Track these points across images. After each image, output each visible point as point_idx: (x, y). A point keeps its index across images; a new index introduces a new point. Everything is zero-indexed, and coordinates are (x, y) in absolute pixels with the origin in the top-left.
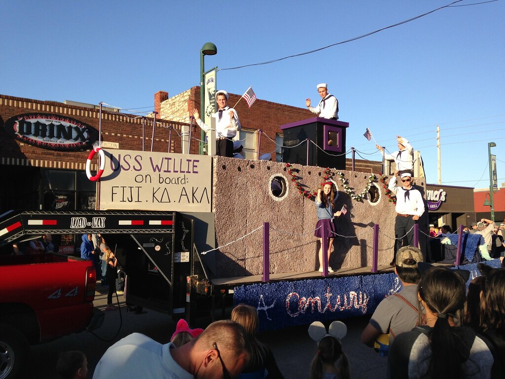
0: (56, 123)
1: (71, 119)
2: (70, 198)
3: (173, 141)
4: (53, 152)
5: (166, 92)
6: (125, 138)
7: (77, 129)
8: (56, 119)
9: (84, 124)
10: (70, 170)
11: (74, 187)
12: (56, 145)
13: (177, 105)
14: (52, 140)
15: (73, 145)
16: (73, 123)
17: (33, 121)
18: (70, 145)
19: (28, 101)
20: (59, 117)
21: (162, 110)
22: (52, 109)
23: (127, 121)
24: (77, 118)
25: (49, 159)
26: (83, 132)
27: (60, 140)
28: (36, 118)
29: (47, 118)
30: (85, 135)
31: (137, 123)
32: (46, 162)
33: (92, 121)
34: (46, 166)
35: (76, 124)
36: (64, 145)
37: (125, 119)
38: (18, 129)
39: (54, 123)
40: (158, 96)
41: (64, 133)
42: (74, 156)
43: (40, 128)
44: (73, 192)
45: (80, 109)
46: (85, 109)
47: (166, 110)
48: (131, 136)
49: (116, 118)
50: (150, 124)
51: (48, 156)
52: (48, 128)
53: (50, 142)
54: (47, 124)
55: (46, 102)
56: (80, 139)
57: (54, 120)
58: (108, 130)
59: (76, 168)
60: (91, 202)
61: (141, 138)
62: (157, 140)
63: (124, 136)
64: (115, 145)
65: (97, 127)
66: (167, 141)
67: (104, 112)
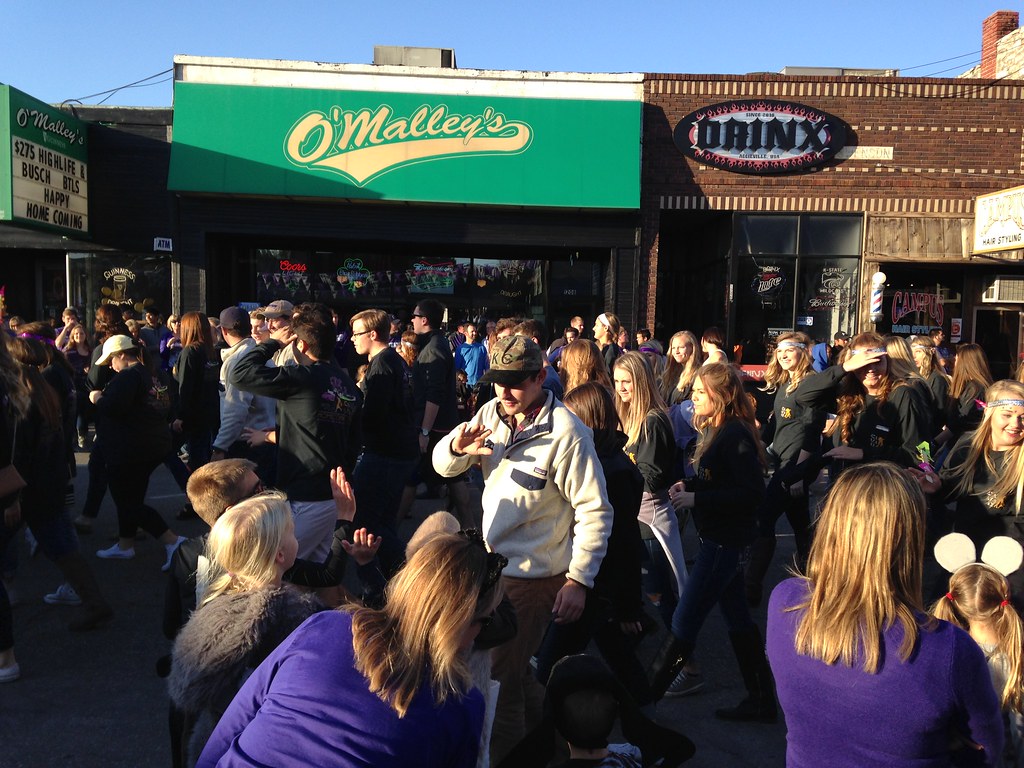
0: (765, 117)
1: (794, 106)
2: (786, 272)
4: (758, 178)
5: (1014, 10)
6: (907, 135)
7: (806, 125)
8: (766, 109)
9: (820, 113)
10: (789, 213)
11: (794, 248)
12: (764, 163)
14: (756, 153)
15: (796, 160)
16: (799, 114)
17: (723, 118)
18: (791, 160)
19: (715, 78)
20: (773, 103)
21: (1000, 57)
22: (758, 90)
23: (914, 95)
24: (807, 102)
25: (748, 194)
26: (818, 130)
27: (771, 153)
28: (729, 112)
29: (750, 110)
30: (823, 136)
31: (938, 95)
32: (744, 199)
33: (837, 105)
35: (804, 115)
36: (779, 162)
37: (910, 91)
38: (696, 139)
39: (761, 118)
40: (993, 24)
41: (780, 136)
42: (797, 184)
43: (736, 132)
44: (793, 258)
45: (814, 80)
46: (825, 80)
47: (1012, 56)
48: (921, 129)
49: (890, 90)
50: (971, 93)
51: (747, 188)
52: (750, 130)
53: (753, 159)
54: (748, 122)
55: (748, 75)
56: (810, 146)
57: (762, 113)
58: (871, 120)
59: (801, 208)
60: (826, 277)
61: (947, 129)
62: (986, 130)
63: (908, 128)
64: (885, 153)
65: (847, 115)
66: (1013, 130)
67: (863, 81)
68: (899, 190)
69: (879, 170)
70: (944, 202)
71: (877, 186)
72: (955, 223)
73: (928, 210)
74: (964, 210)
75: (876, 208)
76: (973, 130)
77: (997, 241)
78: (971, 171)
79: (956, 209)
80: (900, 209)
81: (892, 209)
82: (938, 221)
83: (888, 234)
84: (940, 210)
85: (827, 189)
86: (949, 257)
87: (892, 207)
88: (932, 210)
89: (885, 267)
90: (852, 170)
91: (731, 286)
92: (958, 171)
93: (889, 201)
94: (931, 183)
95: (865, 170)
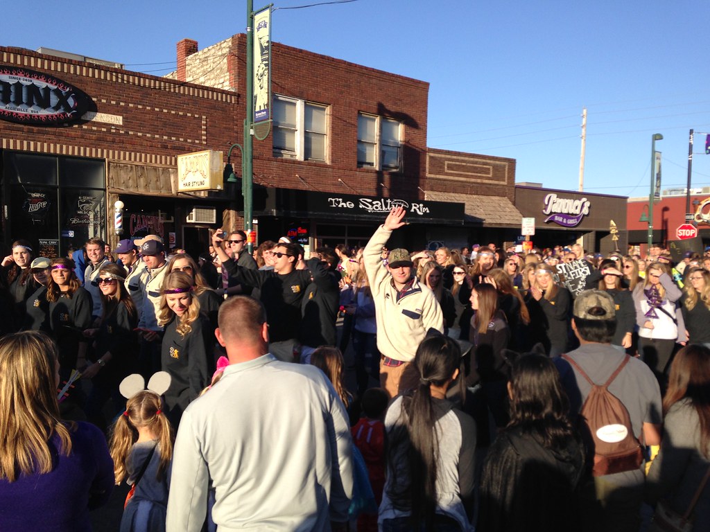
0: (25, 81)
1: (48, 77)
2: (50, 197)
3: (204, 117)
4: (22, 126)
5: (195, 40)
6: (131, 110)
7: (57, 92)
8: (25, 76)
9: (68, 85)
10: (49, 155)
11: (56, 181)
12: (26, 115)
13: (212, 60)
14: (19, 107)
15: (52, 116)
16: (52, 83)
18: (48, 116)
20: (30, 72)
21: (188, 68)
22: (18, 60)
23: (134, 84)
24: (57, 76)
25: (15, 138)
26: (67, 97)
27: (32, 109)
29: (11, 74)
30: (71, 102)
31: (150, 86)
32: (11, 141)
33: (81, 81)
34: (11, 147)
35: (56, 85)
36: (38, 116)
37: (131, 80)
39: (21, 81)
40: (183, 46)
41: (38, 97)
42: (54, 134)
44: (56, 187)
45: (63, 61)
46: (70, 62)
47: (195, 69)
48: (140, 107)
49: (117, 77)
50: (170, 88)
51: (14, 133)
52: (12, 89)
53: (17, 111)
54: (11, 83)
55: (9, 48)
56: (62, 108)
57: (22, 78)
58: (105, 96)
59: (58, 152)
60: (81, 203)
61: (157, 109)
62: (181, 113)
63: (131, 105)
64: (117, 120)
65: (89, 90)
66: (196, 116)
67: (99, 68)
68: (129, 146)
69: (114, 131)
70: (158, 157)
71: (113, 142)
72: (165, 170)
73: (148, 161)
74: (171, 163)
75: (114, 157)
76: (173, 112)
77: (191, 185)
78: (173, 138)
79: (166, 163)
80: (130, 159)
81: (125, 159)
82: (155, 169)
83: (124, 175)
84: (156, 162)
85: (77, 140)
86: (164, 193)
87: (125, 157)
88: (151, 161)
89: (122, 197)
90: (95, 128)
91: (6, 207)
92: (165, 137)
93: (122, 153)
94: (149, 143)
95: (104, 130)
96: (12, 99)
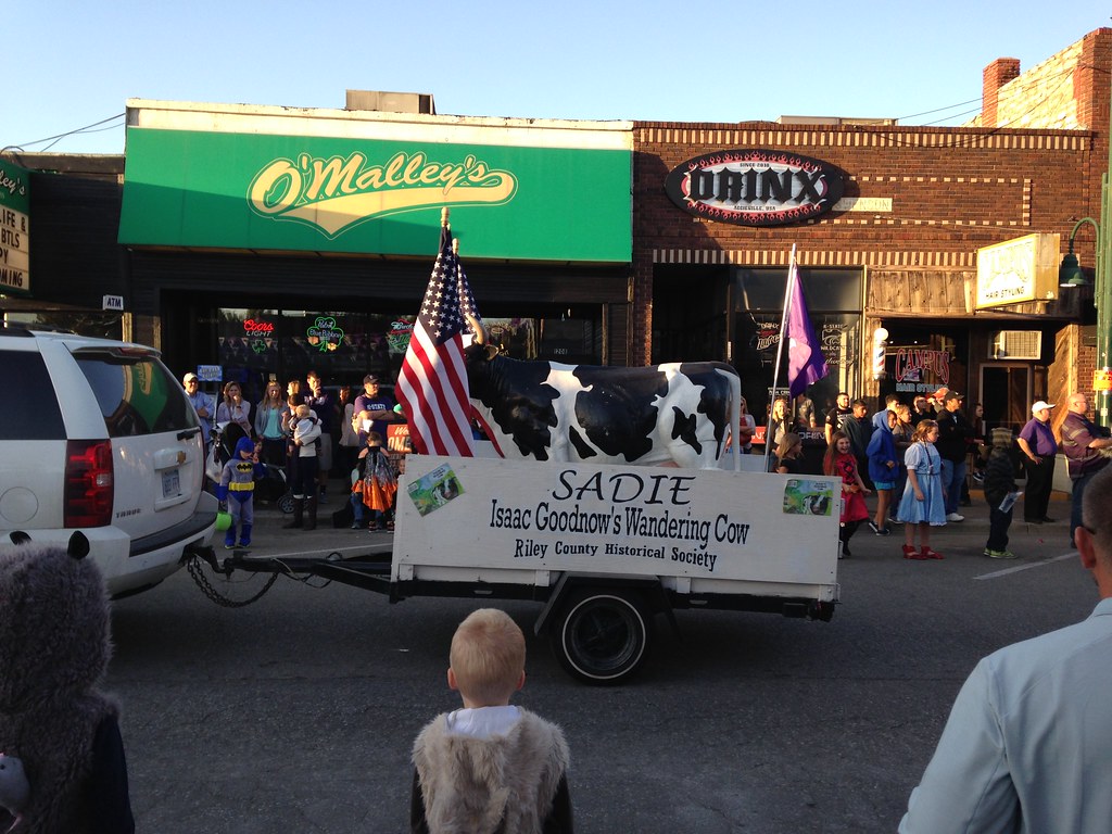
0: (760, 167)
1: (789, 155)
3: (1027, 181)
4: (753, 230)
6: (905, 186)
7: (801, 176)
8: (761, 159)
9: (816, 163)
12: (759, 215)
13: (1045, 85)
14: (751, 205)
15: (793, 212)
16: (795, 164)
17: (716, 169)
18: (787, 212)
19: (708, 127)
20: (767, 153)
21: (1000, 105)
22: (753, 138)
23: (912, 144)
24: (803, 152)
25: (744, 248)
26: (815, 181)
27: (768, 204)
28: (722, 162)
29: (744, 159)
30: (819, 187)
31: (937, 145)
32: (740, 253)
33: (834, 155)
34: (739, 262)
35: (800, 165)
36: (775, 214)
37: (908, 140)
38: (688, 190)
39: (756, 168)
40: (993, 72)
41: (776, 187)
42: (794, 236)
43: (730, 183)
45: (809, 129)
46: (820, 129)
47: (1013, 105)
48: (920, 179)
49: (887, 139)
50: (970, 143)
51: (743, 241)
52: (744, 181)
53: (748, 211)
54: (743, 172)
55: (741, 124)
56: (807, 198)
57: (756, 163)
58: (868, 170)
60: (826, 334)
61: (947, 180)
62: (987, 180)
63: (906, 179)
64: (883, 205)
65: (845, 165)
66: (1014, 181)
67: (861, 130)
68: (900, 243)
69: (877, 222)
70: (946, 254)
71: (877, 238)
72: (957, 276)
73: (929, 262)
74: (966, 264)
75: (876, 262)
76: (974, 180)
77: (1000, 295)
78: (972, 223)
79: (958, 263)
80: (901, 263)
81: (892, 263)
82: (940, 275)
83: (889, 289)
84: (941, 263)
85: (826, 242)
86: (952, 312)
87: (893, 261)
88: (933, 263)
89: (887, 323)
90: (850, 222)
91: (729, 343)
92: (959, 223)
93: (889, 254)
94: (931, 235)
95: (864, 222)
96: (743, 195)
